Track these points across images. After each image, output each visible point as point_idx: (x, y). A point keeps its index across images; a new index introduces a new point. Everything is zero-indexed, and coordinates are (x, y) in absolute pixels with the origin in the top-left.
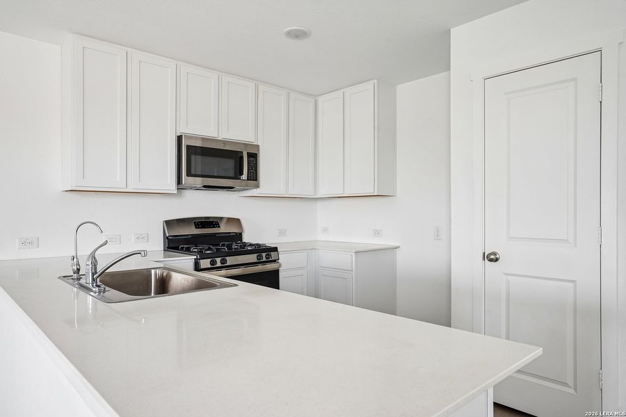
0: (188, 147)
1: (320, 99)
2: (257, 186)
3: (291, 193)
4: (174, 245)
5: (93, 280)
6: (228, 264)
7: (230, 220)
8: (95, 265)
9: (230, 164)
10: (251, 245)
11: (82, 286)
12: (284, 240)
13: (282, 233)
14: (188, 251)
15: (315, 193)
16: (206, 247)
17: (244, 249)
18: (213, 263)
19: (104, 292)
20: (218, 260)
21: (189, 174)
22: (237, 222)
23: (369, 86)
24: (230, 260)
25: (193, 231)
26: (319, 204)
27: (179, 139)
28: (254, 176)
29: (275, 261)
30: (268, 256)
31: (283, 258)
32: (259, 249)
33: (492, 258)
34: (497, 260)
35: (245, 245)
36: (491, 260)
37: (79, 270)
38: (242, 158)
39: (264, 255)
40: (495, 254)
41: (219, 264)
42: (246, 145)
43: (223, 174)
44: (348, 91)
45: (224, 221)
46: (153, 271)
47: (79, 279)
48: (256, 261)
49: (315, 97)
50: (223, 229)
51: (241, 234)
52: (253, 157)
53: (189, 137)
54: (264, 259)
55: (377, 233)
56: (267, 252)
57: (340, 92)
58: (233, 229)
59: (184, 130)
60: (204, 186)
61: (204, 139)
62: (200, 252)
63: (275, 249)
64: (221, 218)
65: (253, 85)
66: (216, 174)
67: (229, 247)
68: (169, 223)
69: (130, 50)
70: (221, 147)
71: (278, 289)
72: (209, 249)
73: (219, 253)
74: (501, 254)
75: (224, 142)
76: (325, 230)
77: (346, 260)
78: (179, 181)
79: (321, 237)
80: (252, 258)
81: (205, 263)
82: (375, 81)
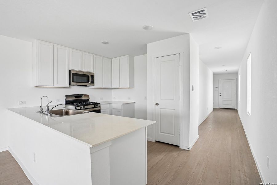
0: (72, 73)
1: (112, 59)
2: (94, 85)
3: (104, 87)
4: (68, 103)
5: (48, 112)
6: (85, 108)
7: (85, 95)
8: (48, 108)
9: (85, 78)
10: (92, 102)
11: (44, 114)
12: (102, 101)
13: (101, 99)
14: (73, 104)
15: (111, 87)
16: (78, 103)
17: (90, 104)
18: (81, 108)
19: (52, 115)
20: (82, 107)
21: (73, 82)
22: (88, 96)
23: (126, 57)
24: (86, 107)
25: (74, 99)
26: (113, 90)
27: (70, 71)
28: (93, 82)
29: (99, 107)
30: (97, 106)
31: (101, 106)
32: (94, 104)
33: (157, 104)
34: (158, 105)
35: (90, 102)
36: (157, 105)
37: (42, 110)
38: (89, 77)
39: (96, 105)
40: (157, 103)
41: (82, 108)
42: (90, 73)
43: (83, 82)
44: (121, 58)
45: (84, 95)
46: (64, 110)
47: (42, 112)
48: (93, 107)
49: (111, 59)
50: (83, 98)
51: (89, 99)
52: (92, 76)
53: (73, 71)
54: (96, 106)
55: (129, 99)
56: (97, 105)
57: (118, 58)
58: (86, 98)
59: (71, 68)
60: (78, 85)
61: (77, 71)
62: (77, 105)
63: (99, 104)
64: (83, 95)
65: (92, 55)
66: (81, 82)
67: (85, 103)
68: (66, 96)
69: (54, 44)
70: (83, 73)
71: (100, 113)
72: (79, 104)
73: (82, 105)
74: (159, 104)
75: (84, 72)
76: (114, 98)
77: (120, 106)
78: (70, 84)
79: (113, 100)
80: (93, 106)
81: (78, 108)
82: (128, 55)
